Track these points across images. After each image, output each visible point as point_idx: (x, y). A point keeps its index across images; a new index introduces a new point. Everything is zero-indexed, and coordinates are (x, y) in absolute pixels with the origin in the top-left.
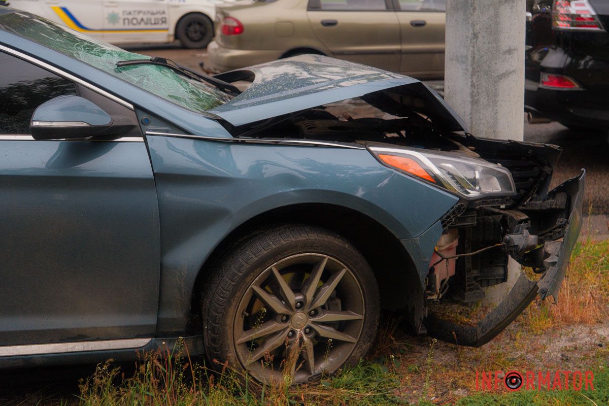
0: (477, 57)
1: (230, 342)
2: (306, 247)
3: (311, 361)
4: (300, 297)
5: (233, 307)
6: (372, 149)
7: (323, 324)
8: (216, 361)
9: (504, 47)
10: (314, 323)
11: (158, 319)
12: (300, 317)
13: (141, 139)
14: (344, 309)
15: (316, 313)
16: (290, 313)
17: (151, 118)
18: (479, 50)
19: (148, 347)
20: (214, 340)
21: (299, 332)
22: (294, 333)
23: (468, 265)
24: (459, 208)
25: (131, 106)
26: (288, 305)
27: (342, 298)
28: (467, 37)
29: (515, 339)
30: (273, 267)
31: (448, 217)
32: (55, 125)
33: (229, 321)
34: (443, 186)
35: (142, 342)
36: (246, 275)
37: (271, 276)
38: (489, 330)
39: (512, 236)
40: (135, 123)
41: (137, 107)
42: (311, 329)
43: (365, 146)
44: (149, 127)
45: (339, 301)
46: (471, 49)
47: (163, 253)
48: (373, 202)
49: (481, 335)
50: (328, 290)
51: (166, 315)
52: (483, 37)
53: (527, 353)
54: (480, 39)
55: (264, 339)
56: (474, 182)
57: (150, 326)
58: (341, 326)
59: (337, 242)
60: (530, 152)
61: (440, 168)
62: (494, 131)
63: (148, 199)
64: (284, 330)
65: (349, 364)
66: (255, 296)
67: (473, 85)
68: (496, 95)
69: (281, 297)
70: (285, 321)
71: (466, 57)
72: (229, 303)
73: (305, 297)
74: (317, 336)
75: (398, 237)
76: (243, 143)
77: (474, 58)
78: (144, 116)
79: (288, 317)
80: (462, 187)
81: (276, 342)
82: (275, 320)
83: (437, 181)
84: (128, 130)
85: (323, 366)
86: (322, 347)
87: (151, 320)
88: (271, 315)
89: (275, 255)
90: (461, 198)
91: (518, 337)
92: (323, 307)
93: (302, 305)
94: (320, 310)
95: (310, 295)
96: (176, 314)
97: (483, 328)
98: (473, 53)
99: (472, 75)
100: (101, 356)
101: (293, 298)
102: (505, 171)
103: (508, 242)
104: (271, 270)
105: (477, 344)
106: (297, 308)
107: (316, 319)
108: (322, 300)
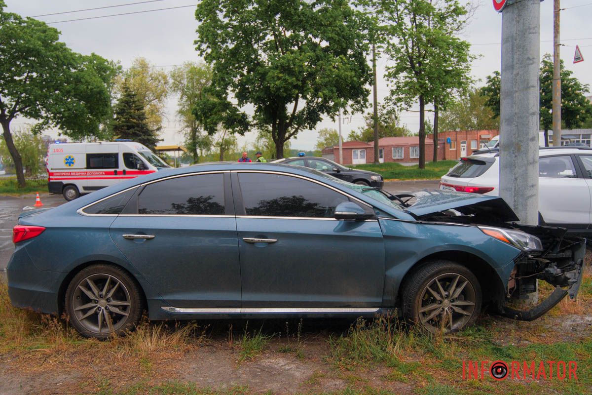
0: (517, 188)
1: (416, 312)
2: (451, 270)
3: (451, 323)
4: (446, 293)
5: (418, 296)
6: (479, 227)
7: (456, 306)
8: (410, 320)
9: (530, 184)
10: (453, 305)
11: (383, 300)
12: (446, 302)
13: (377, 220)
14: (465, 300)
15: (453, 301)
16: (442, 300)
17: (380, 212)
18: (517, 185)
19: (378, 312)
20: (409, 310)
21: (446, 309)
22: (443, 309)
23: (521, 282)
24: (521, 255)
25: (372, 207)
26: (441, 296)
27: (465, 295)
28: (512, 180)
29: (544, 319)
30: (436, 278)
31: (516, 259)
32: (344, 213)
33: (416, 302)
34: (514, 244)
35: (375, 310)
36: (424, 282)
37: (435, 282)
38: (538, 313)
39: (549, 269)
40: (374, 214)
41: (374, 207)
42: (451, 308)
43: (476, 226)
44: (379, 216)
45: (463, 296)
46: (514, 185)
47: (387, 269)
48: (481, 250)
49: (533, 316)
50: (459, 290)
51: (385, 298)
52: (520, 179)
53: (553, 326)
54: (518, 180)
55: (430, 312)
56: (526, 244)
57: (379, 302)
58: (464, 308)
59: (464, 269)
60: (548, 231)
61: (511, 236)
62: (526, 222)
63: (381, 246)
64: (439, 308)
65: (469, 325)
66: (427, 292)
67: (515, 201)
68: (526, 205)
69: (439, 293)
70: (440, 304)
71: (511, 188)
72: (417, 293)
73: (449, 293)
74: (454, 311)
75: (493, 267)
76: (421, 223)
77: (515, 189)
78: (377, 211)
79: (441, 302)
80: (521, 245)
81: (436, 313)
82: (435, 303)
83: (511, 242)
84: (370, 217)
85: (456, 326)
86: (456, 317)
87: (380, 300)
88: (434, 301)
89: (437, 273)
90: (522, 251)
91: (545, 318)
92: (456, 298)
93: (447, 296)
94: (455, 299)
95: (451, 292)
96: (391, 298)
97: (534, 312)
98: (515, 186)
99: (514, 197)
100: (358, 315)
101: (444, 293)
102: (538, 239)
103: (547, 272)
104: (435, 280)
105: (529, 320)
106: (446, 298)
107: (454, 304)
108: (456, 295)
